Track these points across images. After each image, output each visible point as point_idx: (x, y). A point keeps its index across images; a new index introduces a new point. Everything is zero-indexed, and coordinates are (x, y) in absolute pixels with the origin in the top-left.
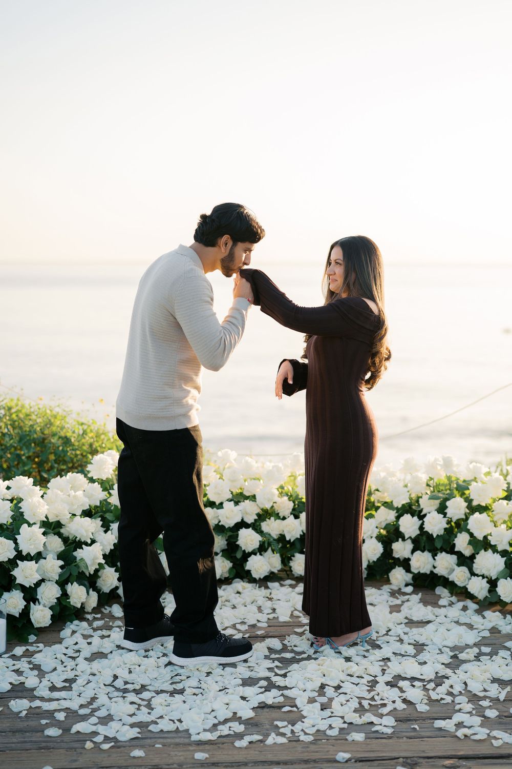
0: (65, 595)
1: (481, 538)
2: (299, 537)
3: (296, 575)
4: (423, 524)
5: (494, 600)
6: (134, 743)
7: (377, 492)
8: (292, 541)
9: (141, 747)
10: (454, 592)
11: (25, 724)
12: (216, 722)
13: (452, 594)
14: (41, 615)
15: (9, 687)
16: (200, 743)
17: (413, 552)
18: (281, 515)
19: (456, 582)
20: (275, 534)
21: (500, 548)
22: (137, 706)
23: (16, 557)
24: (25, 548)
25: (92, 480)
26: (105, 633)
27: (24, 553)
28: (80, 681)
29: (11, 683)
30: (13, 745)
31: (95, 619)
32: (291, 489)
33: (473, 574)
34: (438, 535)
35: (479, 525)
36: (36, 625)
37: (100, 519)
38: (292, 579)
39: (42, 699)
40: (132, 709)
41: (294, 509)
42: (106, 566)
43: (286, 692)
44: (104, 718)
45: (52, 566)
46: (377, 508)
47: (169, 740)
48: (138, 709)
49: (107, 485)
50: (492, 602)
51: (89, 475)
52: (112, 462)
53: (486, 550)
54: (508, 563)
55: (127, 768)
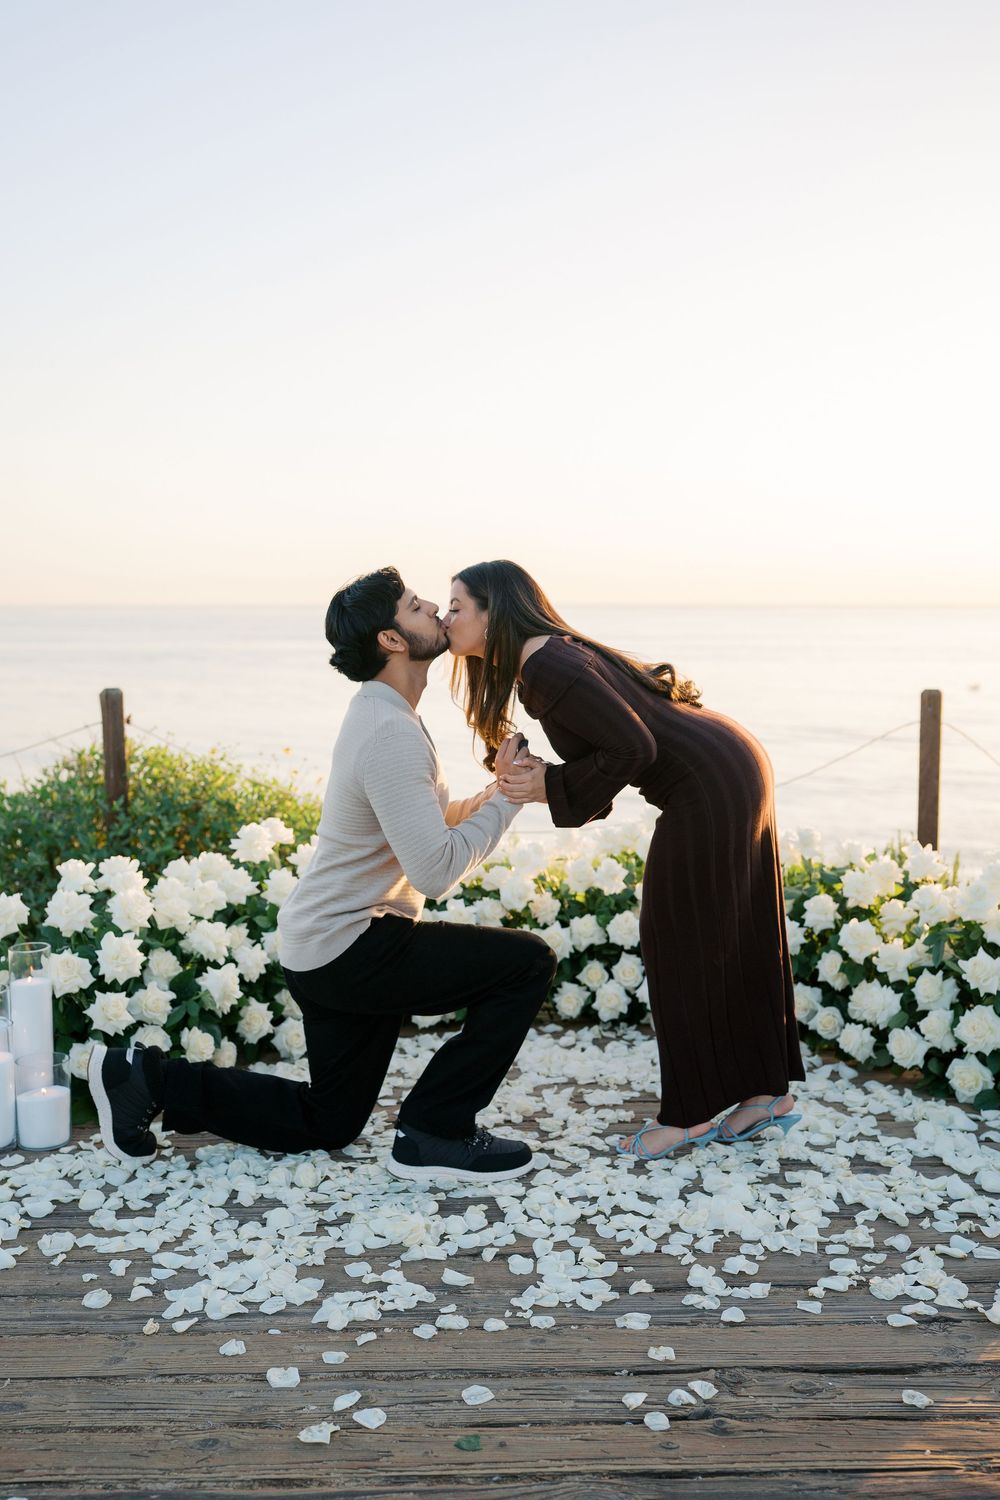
0: (178, 1047)
1: (861, 961)
2: (568, 956)
3: (563, 1018)
5: (883, 1063)
6: (233, 1323)
10: (818, 1048)
11: (55, 1280)
13: (817, 1051)
15: (50, 1208)
18: (541, 921)
19: (820, 1032)
21: (892, 979)
23: (93, 986)
24: (110, 971)
25: (237, 864)
27: (108, 980)
28: (172, 1200)
32: (556, 880)
33: (848, 1019)
35: (857, 939)
37: (245, 925)
38: (557, 1023)
39: (100, 1232)
41: (561, 913)
42: (252, 1001)
45: (157, 1000)
47: (295, 1321)
49: (259, 872)
50: (880, 1068)
51: (234, 857)
52: (269, 836)
53: (869, 980)
54: (907, 1002)
55: (206, 1379)
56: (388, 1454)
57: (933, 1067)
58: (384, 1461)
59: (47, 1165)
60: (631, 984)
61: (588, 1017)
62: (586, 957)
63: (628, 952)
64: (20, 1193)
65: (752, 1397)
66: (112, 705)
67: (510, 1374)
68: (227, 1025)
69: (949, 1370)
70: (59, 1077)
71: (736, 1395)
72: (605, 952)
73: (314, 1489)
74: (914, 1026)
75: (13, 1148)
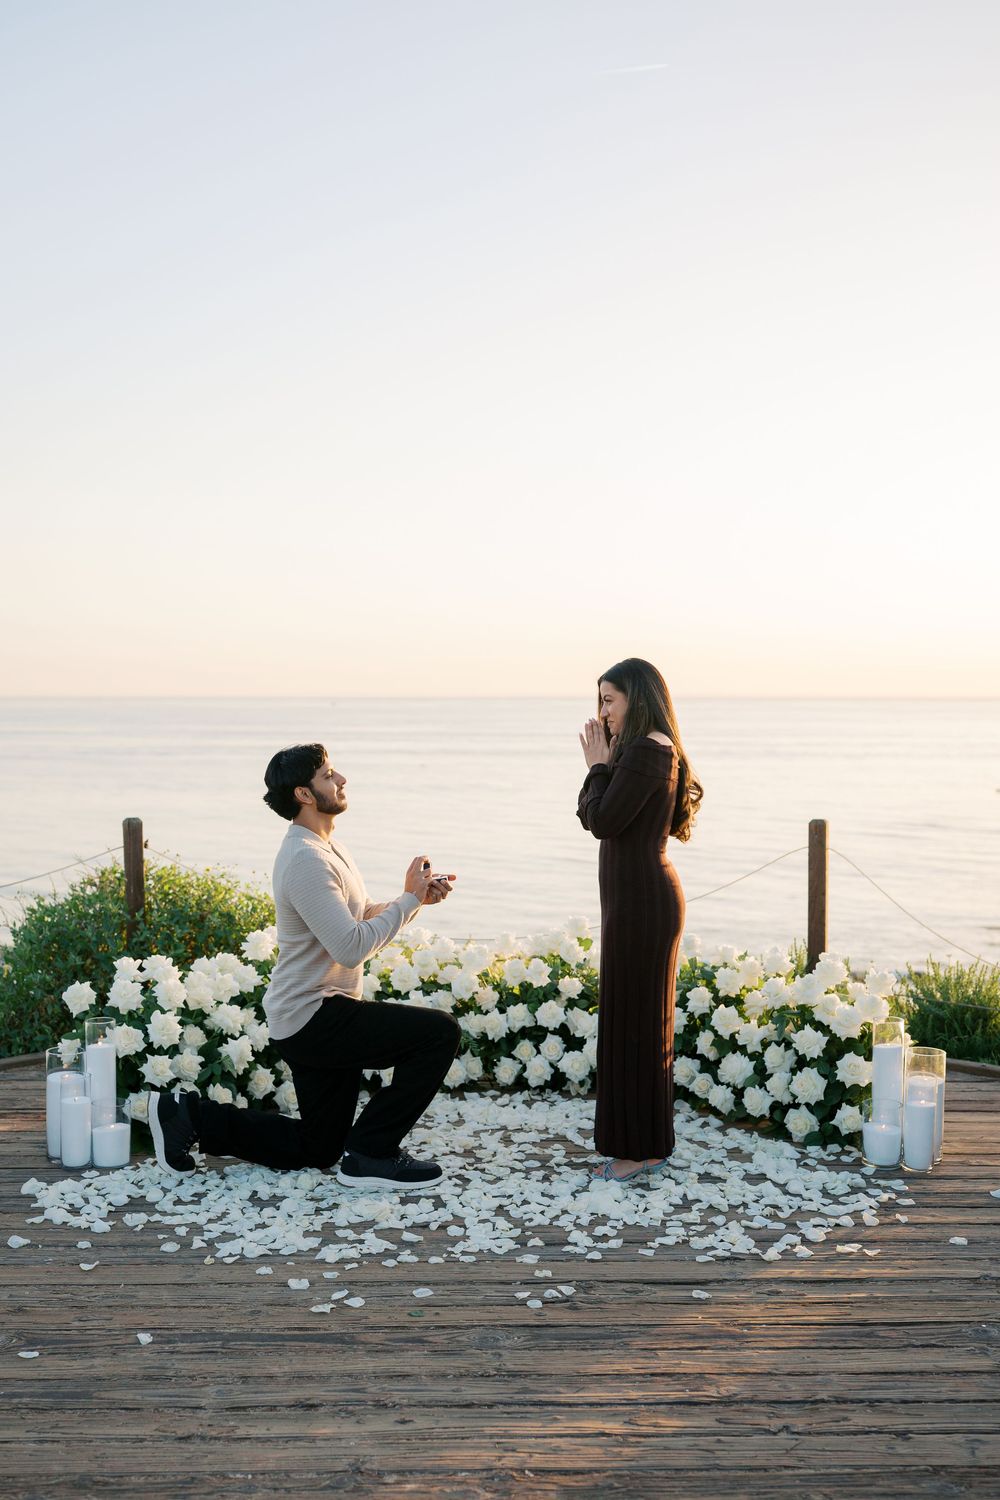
1: (726, 1037)
2: (505, 1036)
3: (501, 1085)
5: (742, 1116)
6: (263, 1259)
8: (496, 1041)
9: (271, 1264)
11: (139, 1239)
13: (693, 1108)
15: (127, 1200)
18: (484, 1009)
19: (696, 1093)
20: (474, 1032)
21: (750, 1050)
23: (146, 1051)
24: (159, 1038)
25: (246, 962)
27: (156, 1046)
28: (211, 1196)
29: (129, 1196)
30: (122, 1260)
32: (496, 976)
35: (725, 1020)
37: (254, 1008)
38: (496, 1089)
39: (164, 1213)
41: (499, 1002)
42: (259, 1066)
45: (191, 1062)
47: (304, 1258)
49: (264, 968)
50: (738, 1118)
51: (244, 956)
53: (734, 1052)
54: (758, 1067)
55: (249, 1285)
56: (366, 1318)
57: (776, 1115)
58: (364, 1321)
59: (118, 1175)
60: (554, 1058)
61: (520, 1084)
62: (519, 1036)
63: (553, 1033)
64: (103, 1192)
65: (596, 1294)
66: (133, 832)
67: (444, 1283)
68: (241, 1084)
69: (728, 1283)
70: (121, 1117)
71: (585, 1293)
72: (535, 1033)
73: (322, 1332)
74: (762, 1085)
75: (91, 1166)
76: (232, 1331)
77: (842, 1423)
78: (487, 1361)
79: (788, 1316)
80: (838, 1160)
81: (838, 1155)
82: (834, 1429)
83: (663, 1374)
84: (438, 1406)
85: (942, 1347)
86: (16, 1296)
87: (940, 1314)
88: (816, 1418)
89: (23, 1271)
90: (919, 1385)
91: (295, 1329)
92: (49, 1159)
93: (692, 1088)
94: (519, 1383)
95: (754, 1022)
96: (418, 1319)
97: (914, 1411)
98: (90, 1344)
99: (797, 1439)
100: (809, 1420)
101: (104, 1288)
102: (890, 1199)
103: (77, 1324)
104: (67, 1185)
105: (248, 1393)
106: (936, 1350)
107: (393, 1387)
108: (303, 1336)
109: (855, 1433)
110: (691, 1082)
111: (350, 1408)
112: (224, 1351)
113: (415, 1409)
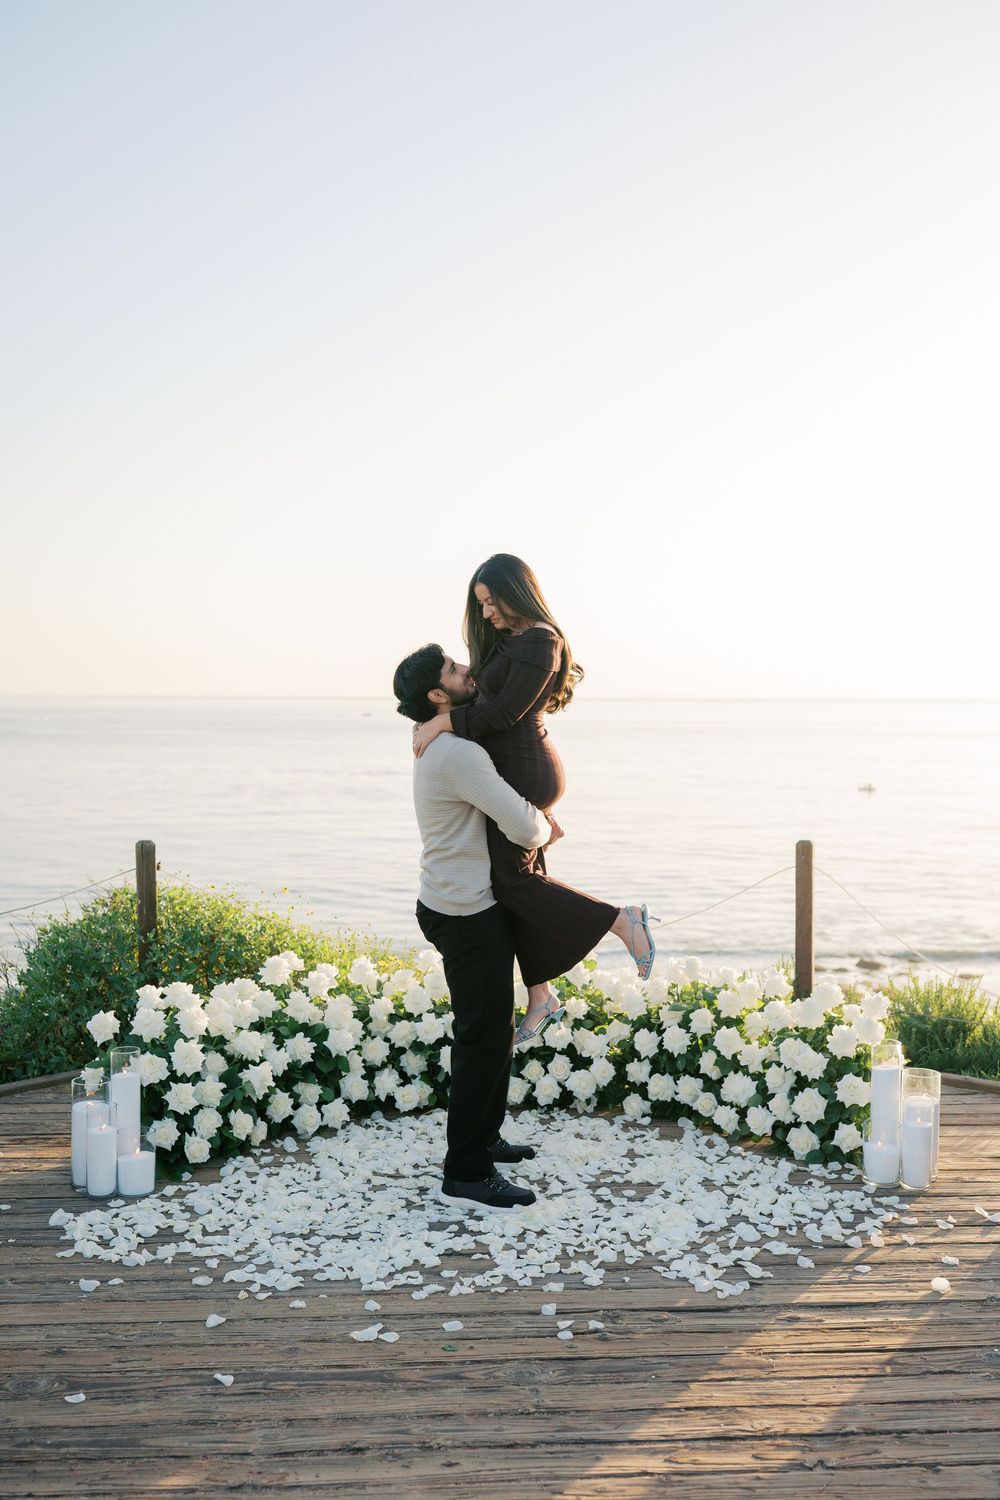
0: (227, 1124)
1: (729, 1057)
4: (662, 1041)
5: (745, 1133)
6: (295, 1293)
7: (608, 1002)
9: (303, 1297)
10: (699, 1124)
11: (171, 1272)
12: (393, 1270)
13: (697, 1126)
14: (198, 1149)
15: (155, 1232)
16: (372, 1294)
17: (651, 1075)
19: (700, 1112)
21: (751, 1071)
22: (302, 1253)
23: (170, 1079)
24: (181, 1068)
25: (263, 987)
26: (273, 1170)
27: (179, 1074)
29: (157, 1227)
30: (155, 1295)
31: (263, 1154)
34: (679, 1054)
35: (727, 1041)
36: (192, 1161)
37: (272, 1033)
39: (194, 1244)
40: (297, 1255)
42: (278, 1090)
43: (479, 1238)
44: (263, 1265)
45: (213, 1089)
46: (611, 1021)
47: (336, 1290)
48: (303, 1256)
49: (282, 993)
50: (742, 1136)
51: (261, 981)
52: (288, 965)
53: (736, 1072)
54: (761, 1087)
55: (284, 1320)
56: (403, 1353)
57: (779, 1134)
58: (401, 1356)
59: (146, 1203)
60: (561, 1078)
61: (530, 1102)
62: (528, 1057)
63: (559, 1053)
64: (130, 1222)
65: (622, 1324)
66: (146, 854)
67: (475, 1315)
70: (145, 1145)
71: (614, 1323)
72: (542, 1053)
74: (765, 1105)
75: (116, 1195)
76: (273, 1370)
77: (873, 1456)
78: (526, 1399)
79: (810, 1344)
80: (840, 1178)
81: (838, 1172)
82: (867, 1463)
83: (696, 1408)
84: (482, 1447)
85: (960, 1373)
86: (52, 1337)
87: (953, 1338)
88: (847, 1453)
89: (59, 1308)
90: (942, 1414)
91: (334, 1366)
92: (74, 1187)
93: (695, 1106)
94: (559, 1421)
95: (756, 1044)
96: (452, 1354)
97: (941, 1442)
98: (132, 1387)
99: (832, 1475)
100: (840, 1454)
101: (140, 1326)
102: (894, 1218)
103: (117, 1365)
104: (96, 1215)
105: (294, 1437)
106: (954, 1376)
107: (436, 1428)
108: (343, 1374)
109: (887, 1467)
110: (694, 1100)
111: (396, 1451)
112: (266, 1391)
113: (459, 1450)
